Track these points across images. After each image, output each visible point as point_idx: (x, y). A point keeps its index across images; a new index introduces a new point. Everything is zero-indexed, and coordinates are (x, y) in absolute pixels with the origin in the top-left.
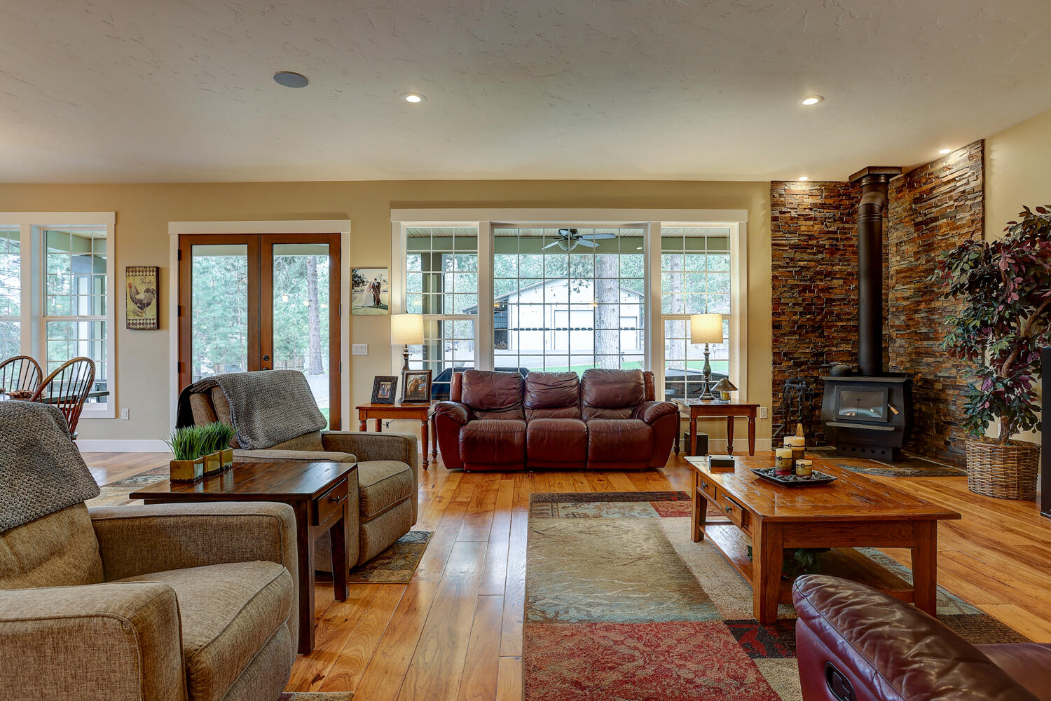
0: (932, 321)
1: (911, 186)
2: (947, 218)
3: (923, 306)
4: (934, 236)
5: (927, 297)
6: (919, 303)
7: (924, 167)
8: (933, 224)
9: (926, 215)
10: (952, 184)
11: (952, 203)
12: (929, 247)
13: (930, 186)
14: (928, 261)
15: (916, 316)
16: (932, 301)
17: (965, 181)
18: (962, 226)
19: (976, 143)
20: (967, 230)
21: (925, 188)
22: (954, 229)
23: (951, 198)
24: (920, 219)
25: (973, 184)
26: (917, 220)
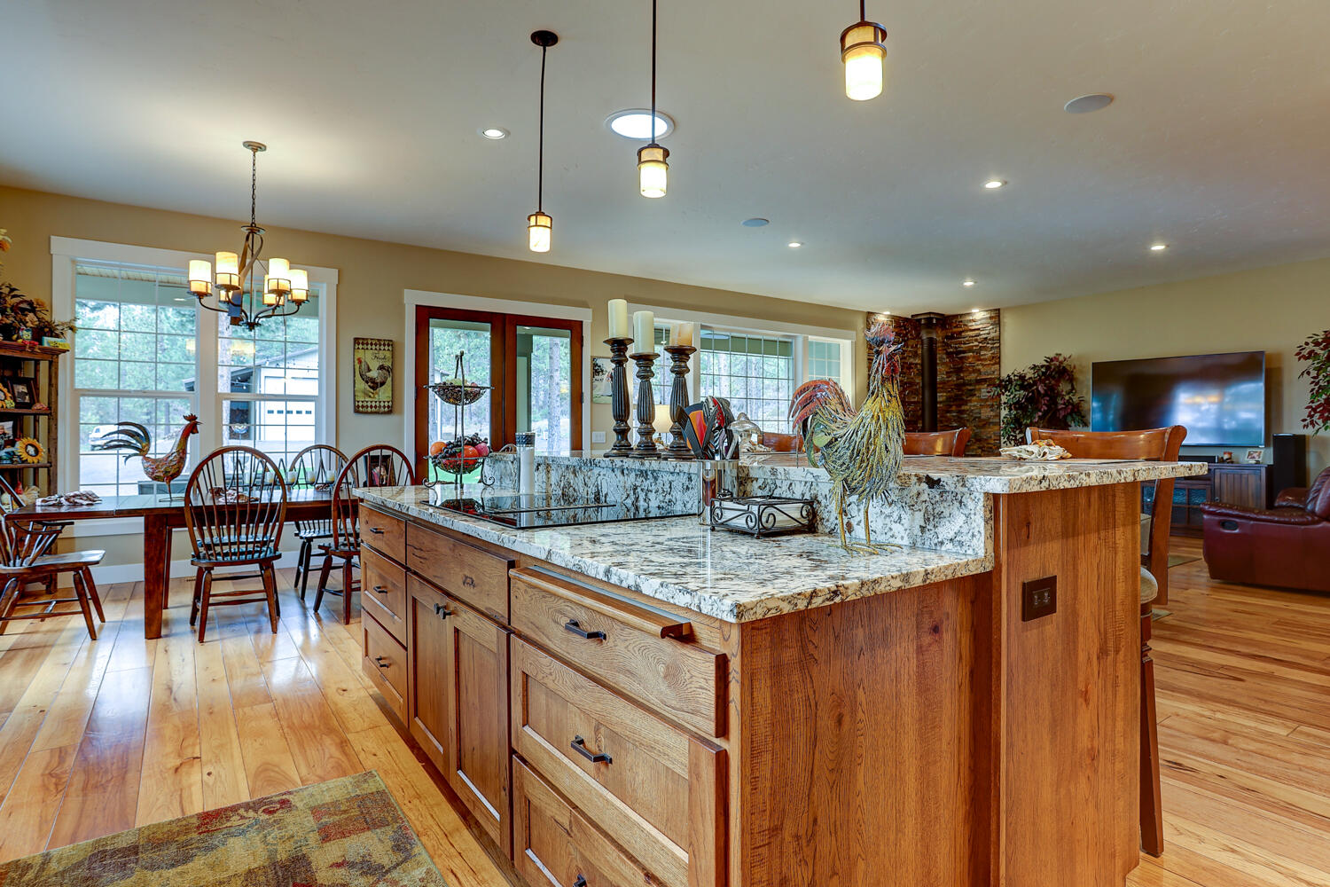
0: (962, 418)
1: (943, 328)
2: (973, 352)
3: (954, 408)
4: (963, 363)
5: (958, 402)
6: (951, 406)
7: (956, 316)
8: (962, 355)
9: (956, 348)
10: (977, 332)
11: (976, 343)
12: (958, 370)
13: (961, 329)
14: (958, 379)
15: (948, 415)
16: (960, 406)
17: (987, 332)
18: (985, 360)
19: (996, 310)
20: (988, 362)
21: (955, 330)
22: (979, 360)
23: (976, 340)
24: (952, 350)
25: (992, 335)
26: (949, 351)
